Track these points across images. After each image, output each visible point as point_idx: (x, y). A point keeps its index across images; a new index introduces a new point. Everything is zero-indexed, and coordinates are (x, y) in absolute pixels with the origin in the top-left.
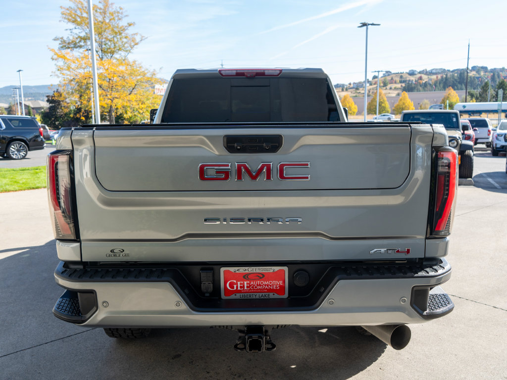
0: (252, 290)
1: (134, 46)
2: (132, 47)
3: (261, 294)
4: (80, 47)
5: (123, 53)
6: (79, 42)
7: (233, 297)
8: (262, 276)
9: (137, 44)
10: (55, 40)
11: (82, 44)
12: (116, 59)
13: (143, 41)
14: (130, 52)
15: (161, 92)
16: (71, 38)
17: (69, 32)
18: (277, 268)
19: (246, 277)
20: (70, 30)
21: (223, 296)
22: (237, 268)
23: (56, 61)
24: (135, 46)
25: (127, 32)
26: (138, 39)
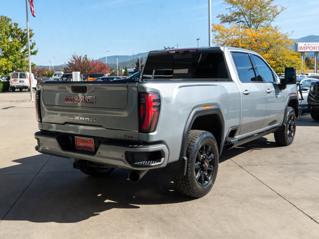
0: (85, 147)
1: (275, 16)
2: (274, 16)
3: (87, 149)
4: (235, 20)
5: (267, 22)
6: (235, 17)
7: (79, 148)
8: (86, 142)
9: (278, 14)
10: (217, 17)
11: (237, 17)
12: (262, 26)
13: (283, 11)
14: (272, 20)
15: (303, 49)
16: (229, 14)
17: (228, 10)
18: (91, 139)
19: (82, 141)
20: (230, 8)
21: (76, 148)
22: (79, 137)
23: (215, 32)
24: (277, 15)
25: (270, 5)
26: (279, 9)
